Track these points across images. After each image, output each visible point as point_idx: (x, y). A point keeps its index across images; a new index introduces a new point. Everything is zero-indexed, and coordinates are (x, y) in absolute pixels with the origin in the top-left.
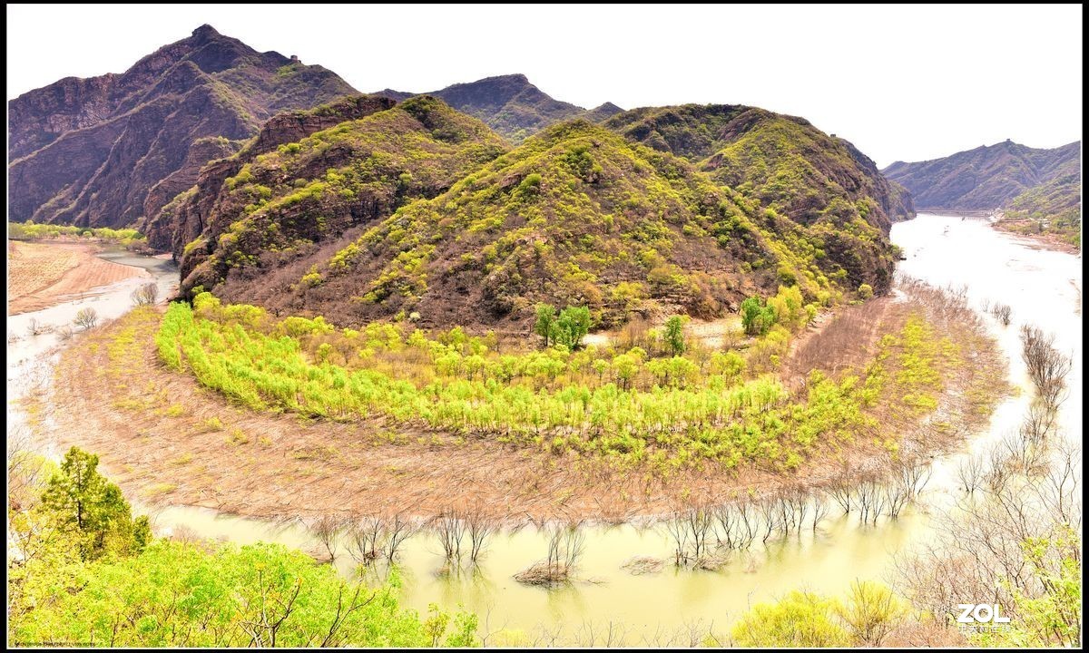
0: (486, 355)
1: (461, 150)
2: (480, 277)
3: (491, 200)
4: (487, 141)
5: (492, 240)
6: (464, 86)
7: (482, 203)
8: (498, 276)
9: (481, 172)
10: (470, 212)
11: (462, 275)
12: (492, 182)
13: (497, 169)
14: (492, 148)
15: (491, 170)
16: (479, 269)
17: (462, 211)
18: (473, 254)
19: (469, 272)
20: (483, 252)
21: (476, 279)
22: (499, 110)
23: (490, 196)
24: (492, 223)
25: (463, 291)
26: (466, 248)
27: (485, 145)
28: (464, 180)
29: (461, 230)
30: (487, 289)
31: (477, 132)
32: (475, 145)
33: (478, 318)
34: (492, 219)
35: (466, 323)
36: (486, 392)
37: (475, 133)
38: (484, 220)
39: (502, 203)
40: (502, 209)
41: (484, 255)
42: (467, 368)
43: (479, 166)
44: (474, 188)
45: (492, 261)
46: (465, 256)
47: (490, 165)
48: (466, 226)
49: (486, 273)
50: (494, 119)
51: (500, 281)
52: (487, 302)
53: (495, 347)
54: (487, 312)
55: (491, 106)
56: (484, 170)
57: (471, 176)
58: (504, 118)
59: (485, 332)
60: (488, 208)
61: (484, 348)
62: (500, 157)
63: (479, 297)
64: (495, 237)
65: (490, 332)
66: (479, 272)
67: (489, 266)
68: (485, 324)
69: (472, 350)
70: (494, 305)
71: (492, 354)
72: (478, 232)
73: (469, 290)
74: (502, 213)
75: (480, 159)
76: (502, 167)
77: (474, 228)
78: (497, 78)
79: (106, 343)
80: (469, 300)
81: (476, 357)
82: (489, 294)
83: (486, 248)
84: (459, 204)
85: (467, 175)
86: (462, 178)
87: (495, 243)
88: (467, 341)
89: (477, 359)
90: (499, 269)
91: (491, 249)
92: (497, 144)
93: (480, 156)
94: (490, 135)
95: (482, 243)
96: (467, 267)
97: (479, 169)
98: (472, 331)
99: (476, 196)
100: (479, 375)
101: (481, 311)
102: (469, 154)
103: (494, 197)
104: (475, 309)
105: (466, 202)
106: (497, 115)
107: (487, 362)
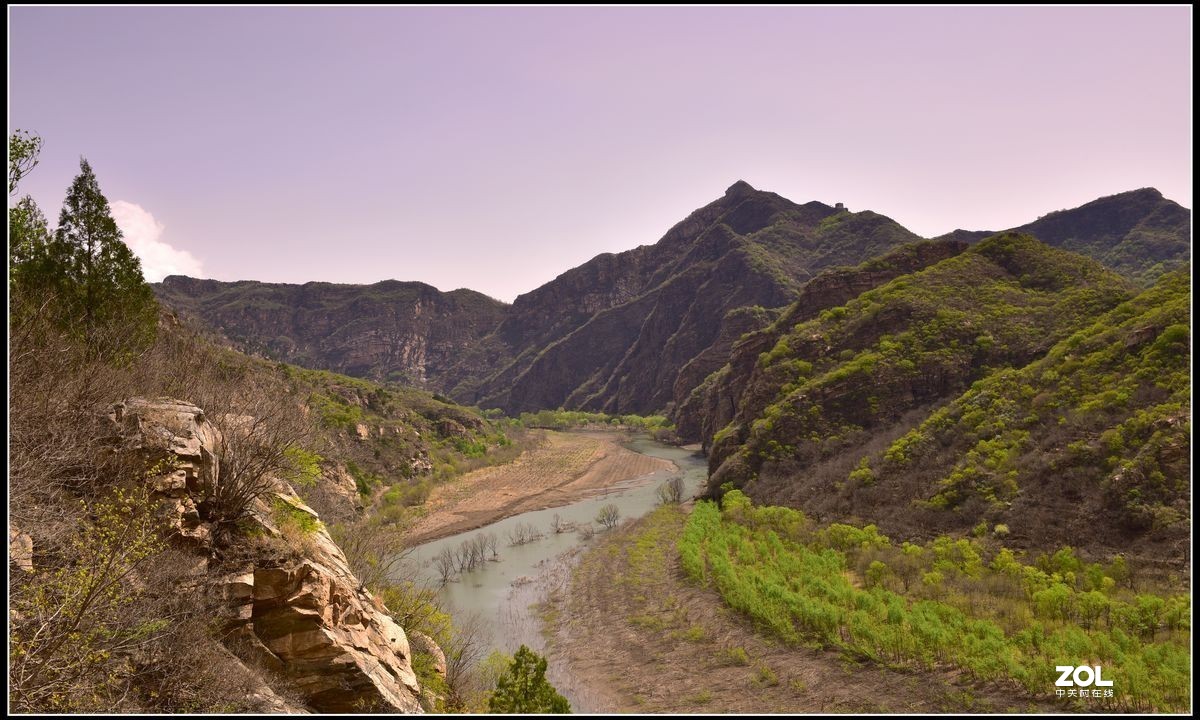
0: (1112, 592)
1: (1061, 299)
2: (1099, 476)
3: (1108, 366)
4: (1100, 285)
5: (1115, 423)
6: (1065, 213)
7: (1097, 371)
8: (1127, 475)
9: (1094, 327)
10: (1078, 384)
11: (1070, 472)
12: (1111, 340)
13: (1118, 322)
14: (1108, 293)
15: (1109, 324)
16: (1097, 465)
17: (1067, 383)
18: (1086, 443)
19: (1082, 469)
20: (1101, 440)
21: (1093, 479)
22: (1120, 240)
23: (1109, 360)
24: (1113, 397)
25: (1073, 496)
26: (1075, 435)
27: (1098, 290)
28: (1068, 340)
29: (1065, 410)
30: (1110, 494)
31: (1085, 273)
32: (1083, 291)
33: (1099, 536)
34: (1114, 392)
35: (1078, 543)
36: (1113, 647)
37: (1081, 275)
38: (1100, 394)
39: (1128, 370)
40: (1129, 378)
41: (1104, 444)
42: (1082, 609)
43: (1091, 319)
44: (1082, 350)
45: (1117, 452)
46: (1074, 446)
47: (1107, 316)
48: (1074, 404)
49: (1108, 469)
50: (1114, 254)
51: (1129, 481)
52: (1110, 513)
53: (1127, 581)
54: (1112, 527)
55: (1107, 237)
56: (1098, 325)
57: (1078, 334)
58: (1128, 251)
59: (1109, 558)
60: (1107, 378)
61: (1108, 580)
62: (1122, 305)
63: (1098, 506)
64: (1119, 418)
65: (1118, 557)
66: (1096, 469)
67: (1113, 459)
68: (1109, 545)
69: (1090, 584)
70: (1122, 518)
71: (1122, 591)
72: (1092, 411)
73: (1082, 494)
74: (1129, 384)
75: (1092, 309)
76: (1126, 319)
77: (1086, 406)
78: (1113, 197)
79: (626, 546)
80: (1083, 509)
81: (1094, 593)
82: (1113, 500)
83: (1106, 435)
84: (1061, 374)
85: (1073, 332)
86: (1066, 337)
87: (1119, 426)
88: (1082, 570)
89: (1099, 597)
90: (1128, 465)
91: (1114, 435)
92: (1117, 288)
93: (1091, 305)
94: (1105, 275)
95: (1100, 427)
96: (1077, 460)
97: (1089, 324)
98: (1088, 555)
99: (1087, 361)
100: (1101, 622)
101: (1102, 527)
102: (1075, 304)
103: (1114, 361)
104: (1093, 523)
105: (1073, 370)
106: (1116, 247)
107: (1112, 603)
